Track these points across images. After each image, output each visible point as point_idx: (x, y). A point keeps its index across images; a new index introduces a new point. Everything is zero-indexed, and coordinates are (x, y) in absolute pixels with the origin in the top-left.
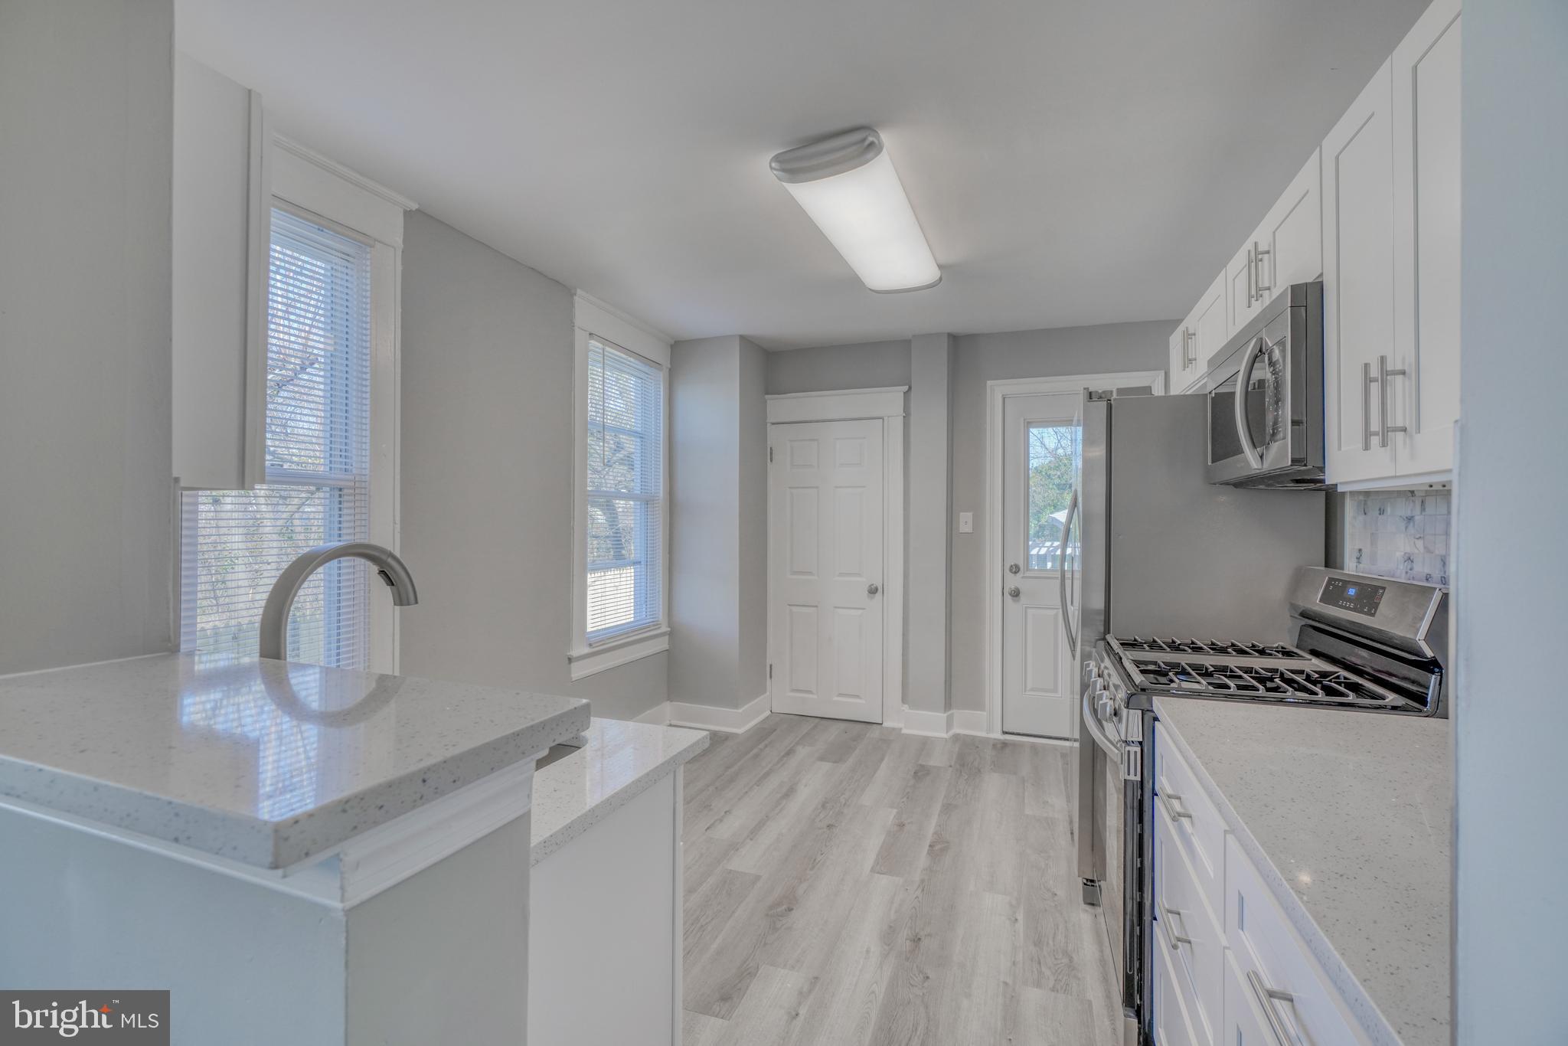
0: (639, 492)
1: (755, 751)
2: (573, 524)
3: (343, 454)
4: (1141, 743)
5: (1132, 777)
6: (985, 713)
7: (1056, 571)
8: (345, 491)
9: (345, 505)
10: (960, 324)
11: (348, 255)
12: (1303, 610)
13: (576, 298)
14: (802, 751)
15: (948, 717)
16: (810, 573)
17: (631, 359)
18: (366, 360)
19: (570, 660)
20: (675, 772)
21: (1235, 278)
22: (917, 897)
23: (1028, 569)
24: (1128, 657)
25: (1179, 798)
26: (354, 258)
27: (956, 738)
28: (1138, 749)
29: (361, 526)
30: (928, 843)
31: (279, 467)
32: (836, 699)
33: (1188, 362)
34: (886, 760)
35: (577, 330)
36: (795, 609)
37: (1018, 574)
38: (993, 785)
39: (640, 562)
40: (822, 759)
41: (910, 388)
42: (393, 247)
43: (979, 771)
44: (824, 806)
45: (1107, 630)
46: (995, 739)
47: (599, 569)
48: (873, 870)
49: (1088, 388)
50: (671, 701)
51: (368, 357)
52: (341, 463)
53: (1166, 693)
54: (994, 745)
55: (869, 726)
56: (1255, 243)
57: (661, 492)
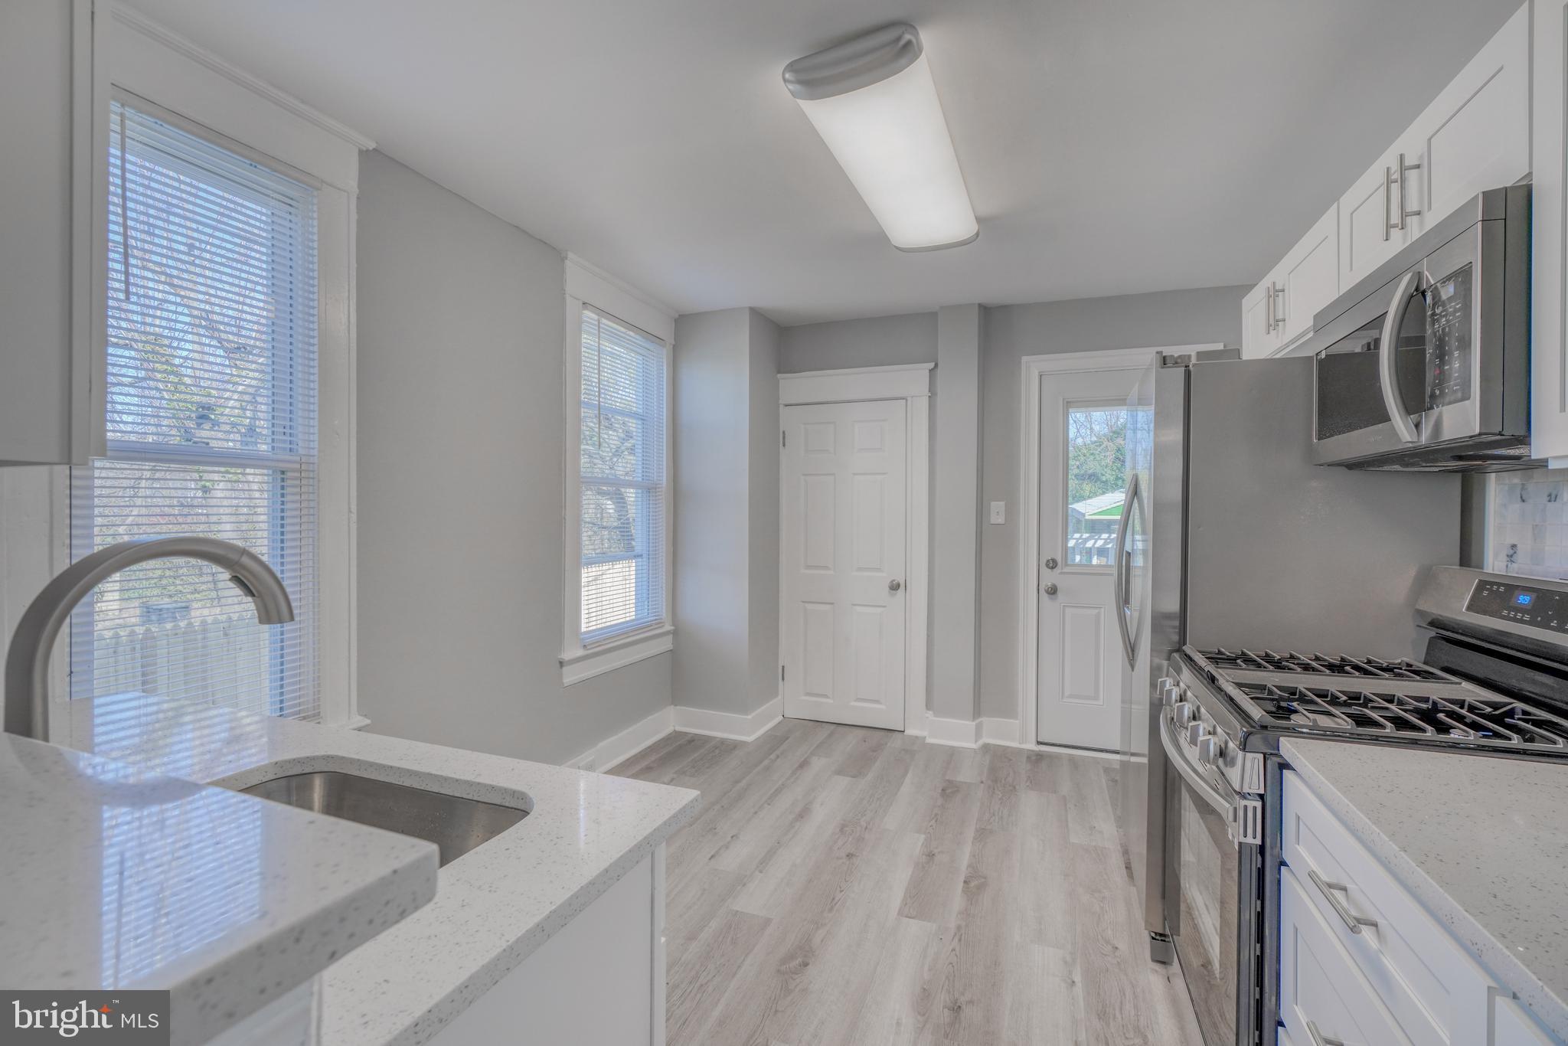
0: (640, 479)
1: (766, 762)
2: (565, 514)
3: (288, 431)
4: (1262, 797)
5: (1250, 840)
6: (1017, 722)
7: (1110, 566)
8: (289, 474)
9: (288, 490)
10: (996, 292)
11: (292, 199)
12: (1433, 619)
13: (568, 263)
14: (818, 763)
15: (976, 725)
16: (826, 568)
17: (631, 333)
18: (313, 322)
19: (561, 664)
20: (653, 854)
21: (1353, 212)
22: (953, 950)
23: (1067, 565)
24: (1226, 678)
25: (1344, 889)
26: (298, 202)
27: (986, 748)
28: (1259, 804)
29: (309, 515)
30: (962, 878)
31: (204, 445)
32: (853, 703)
33: (1274, 323)
34: (909, 775)
35: (569, 300)
36: (809, 606)
37: (1055, 570)
38: (1030, 805)
39: (641, 556)
40: (839, 772)
41: (936, 365)
42: (345, 191)
43: (1015, 788)
44: (842, 830)
45: (1183, 641)
46: (1028, 750)
47: (595, 563)
48: (900, 913)
49: (1162, 352)
50: (676, 705)
51: (315, 319)
52: (284, 441)
53: (1293, 731)
54: (1028, 758)
55: (890, 734)
56: (1401, 155)
57: (664, 479)
